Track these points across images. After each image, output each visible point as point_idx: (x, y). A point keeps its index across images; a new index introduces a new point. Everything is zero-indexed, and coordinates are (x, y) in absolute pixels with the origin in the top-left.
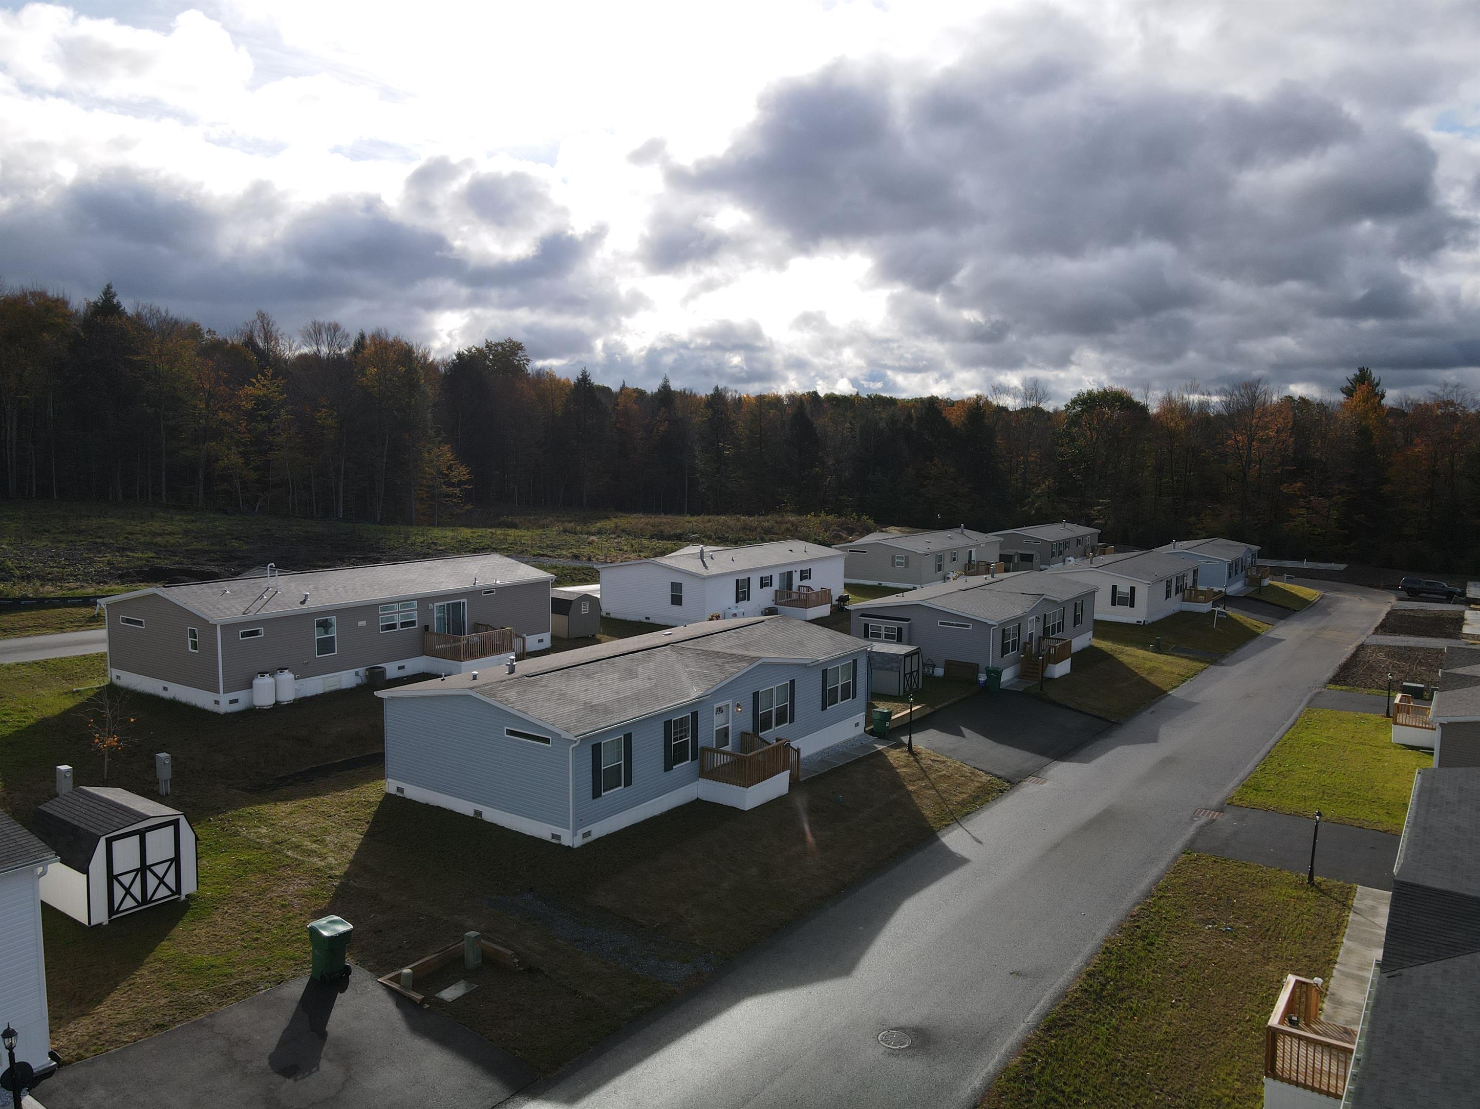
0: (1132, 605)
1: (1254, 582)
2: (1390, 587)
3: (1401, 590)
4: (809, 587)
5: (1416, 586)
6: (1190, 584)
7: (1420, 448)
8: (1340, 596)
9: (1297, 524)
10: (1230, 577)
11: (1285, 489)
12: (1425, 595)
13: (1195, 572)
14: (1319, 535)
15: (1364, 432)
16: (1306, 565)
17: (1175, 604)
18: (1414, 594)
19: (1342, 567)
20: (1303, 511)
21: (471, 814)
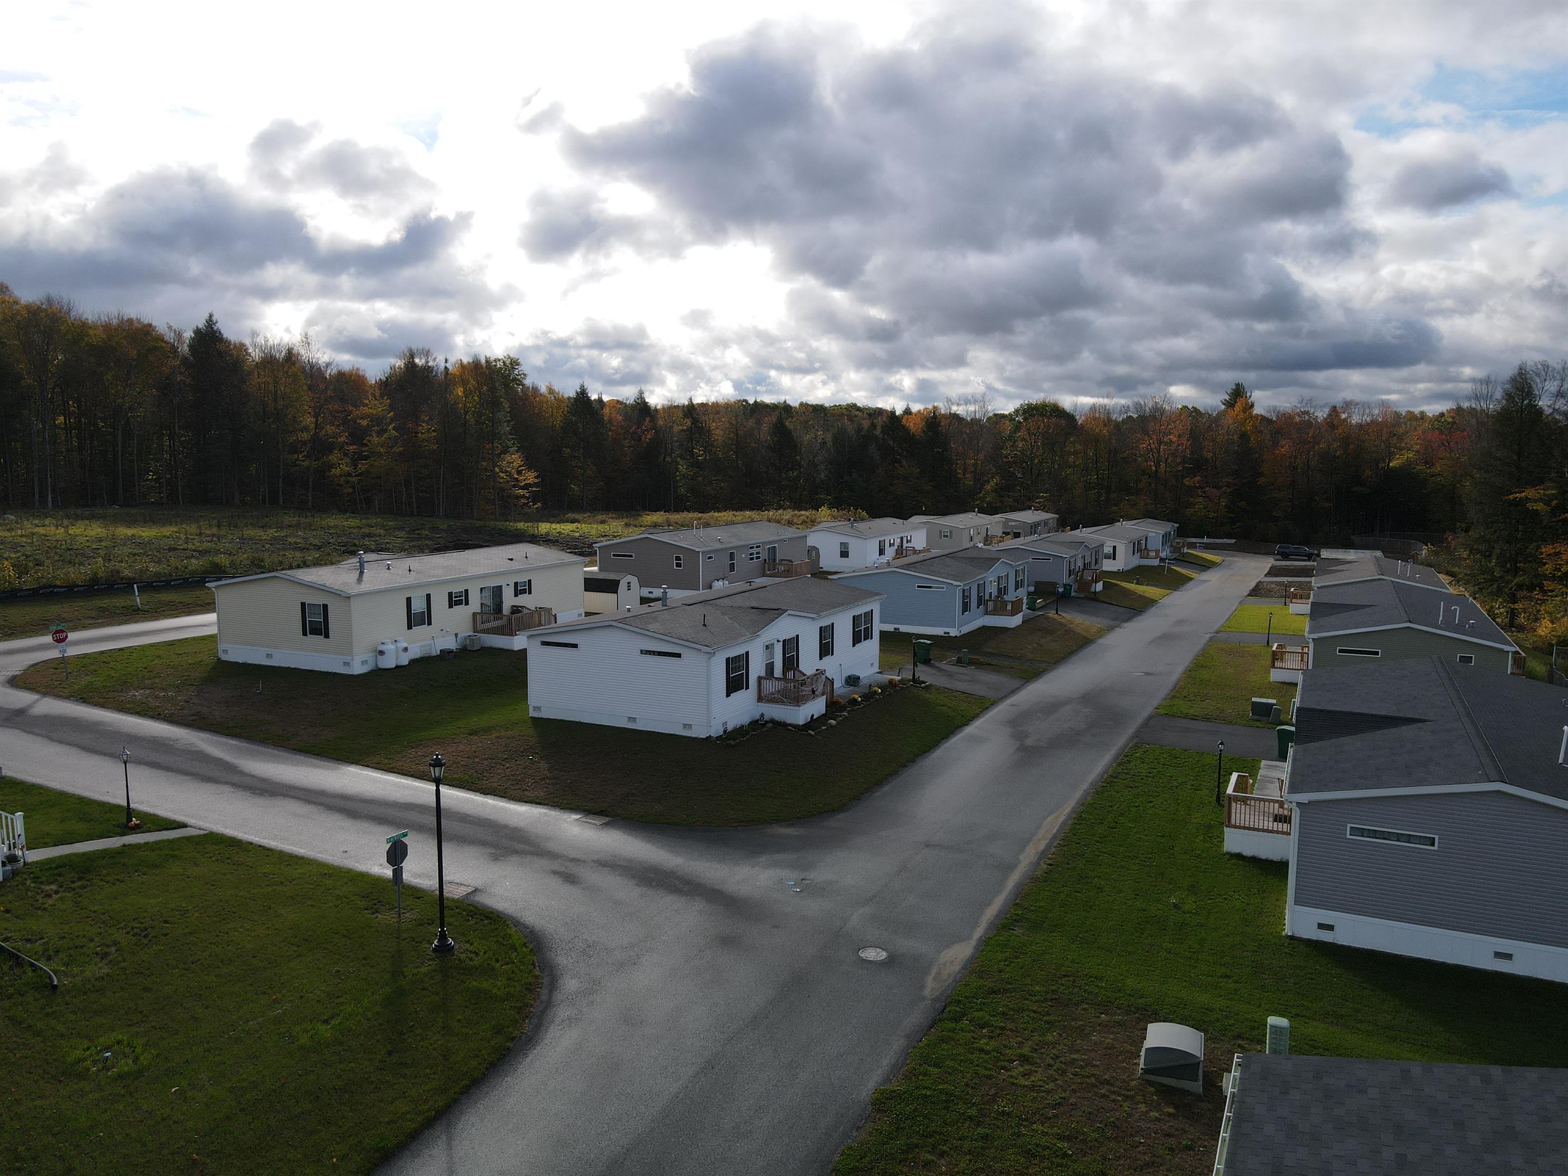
0: (1114, 559)
1: (1176, 549)
2: (1267, 553)
3: (1277, 554)
4: (913, 548)
5: (1287, 551)
6: (1144, 547)
7: (1285, 448)
8: (1235, 559)
9: (1196, 510)
10: (1163, 545)
11: (1187, 482)
12: (1293, 557)
13: (1146, 538)
14: (1212, 518)
15: (1244, 436)
16: (1205, 540)
17: (1136, 561)
18: (1285, 556)
19: (1233, 541)
20: (1201, 499)
21: (893, 630)
